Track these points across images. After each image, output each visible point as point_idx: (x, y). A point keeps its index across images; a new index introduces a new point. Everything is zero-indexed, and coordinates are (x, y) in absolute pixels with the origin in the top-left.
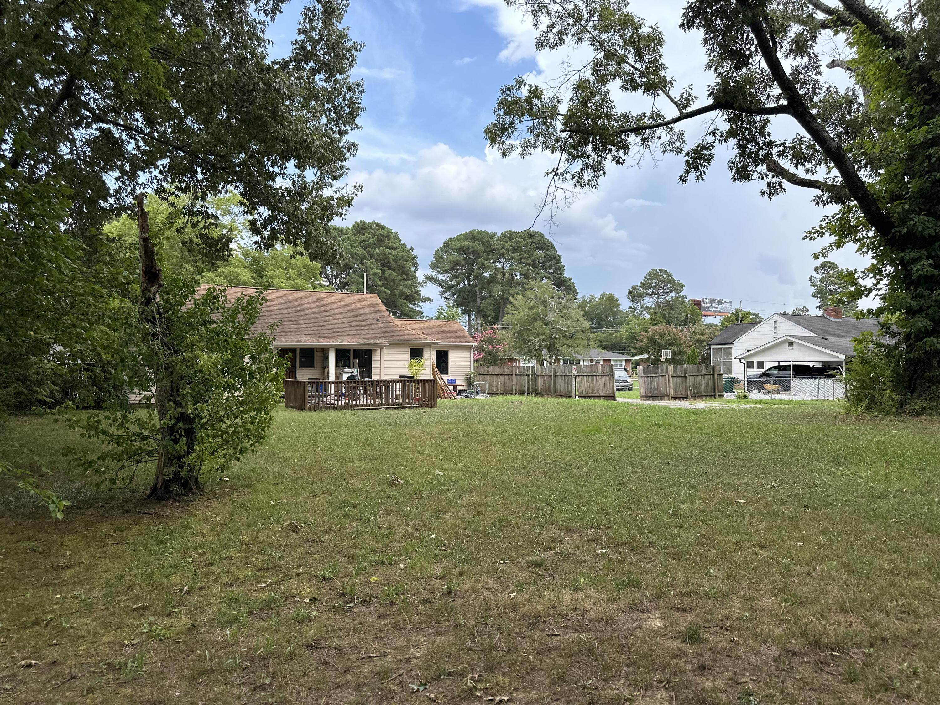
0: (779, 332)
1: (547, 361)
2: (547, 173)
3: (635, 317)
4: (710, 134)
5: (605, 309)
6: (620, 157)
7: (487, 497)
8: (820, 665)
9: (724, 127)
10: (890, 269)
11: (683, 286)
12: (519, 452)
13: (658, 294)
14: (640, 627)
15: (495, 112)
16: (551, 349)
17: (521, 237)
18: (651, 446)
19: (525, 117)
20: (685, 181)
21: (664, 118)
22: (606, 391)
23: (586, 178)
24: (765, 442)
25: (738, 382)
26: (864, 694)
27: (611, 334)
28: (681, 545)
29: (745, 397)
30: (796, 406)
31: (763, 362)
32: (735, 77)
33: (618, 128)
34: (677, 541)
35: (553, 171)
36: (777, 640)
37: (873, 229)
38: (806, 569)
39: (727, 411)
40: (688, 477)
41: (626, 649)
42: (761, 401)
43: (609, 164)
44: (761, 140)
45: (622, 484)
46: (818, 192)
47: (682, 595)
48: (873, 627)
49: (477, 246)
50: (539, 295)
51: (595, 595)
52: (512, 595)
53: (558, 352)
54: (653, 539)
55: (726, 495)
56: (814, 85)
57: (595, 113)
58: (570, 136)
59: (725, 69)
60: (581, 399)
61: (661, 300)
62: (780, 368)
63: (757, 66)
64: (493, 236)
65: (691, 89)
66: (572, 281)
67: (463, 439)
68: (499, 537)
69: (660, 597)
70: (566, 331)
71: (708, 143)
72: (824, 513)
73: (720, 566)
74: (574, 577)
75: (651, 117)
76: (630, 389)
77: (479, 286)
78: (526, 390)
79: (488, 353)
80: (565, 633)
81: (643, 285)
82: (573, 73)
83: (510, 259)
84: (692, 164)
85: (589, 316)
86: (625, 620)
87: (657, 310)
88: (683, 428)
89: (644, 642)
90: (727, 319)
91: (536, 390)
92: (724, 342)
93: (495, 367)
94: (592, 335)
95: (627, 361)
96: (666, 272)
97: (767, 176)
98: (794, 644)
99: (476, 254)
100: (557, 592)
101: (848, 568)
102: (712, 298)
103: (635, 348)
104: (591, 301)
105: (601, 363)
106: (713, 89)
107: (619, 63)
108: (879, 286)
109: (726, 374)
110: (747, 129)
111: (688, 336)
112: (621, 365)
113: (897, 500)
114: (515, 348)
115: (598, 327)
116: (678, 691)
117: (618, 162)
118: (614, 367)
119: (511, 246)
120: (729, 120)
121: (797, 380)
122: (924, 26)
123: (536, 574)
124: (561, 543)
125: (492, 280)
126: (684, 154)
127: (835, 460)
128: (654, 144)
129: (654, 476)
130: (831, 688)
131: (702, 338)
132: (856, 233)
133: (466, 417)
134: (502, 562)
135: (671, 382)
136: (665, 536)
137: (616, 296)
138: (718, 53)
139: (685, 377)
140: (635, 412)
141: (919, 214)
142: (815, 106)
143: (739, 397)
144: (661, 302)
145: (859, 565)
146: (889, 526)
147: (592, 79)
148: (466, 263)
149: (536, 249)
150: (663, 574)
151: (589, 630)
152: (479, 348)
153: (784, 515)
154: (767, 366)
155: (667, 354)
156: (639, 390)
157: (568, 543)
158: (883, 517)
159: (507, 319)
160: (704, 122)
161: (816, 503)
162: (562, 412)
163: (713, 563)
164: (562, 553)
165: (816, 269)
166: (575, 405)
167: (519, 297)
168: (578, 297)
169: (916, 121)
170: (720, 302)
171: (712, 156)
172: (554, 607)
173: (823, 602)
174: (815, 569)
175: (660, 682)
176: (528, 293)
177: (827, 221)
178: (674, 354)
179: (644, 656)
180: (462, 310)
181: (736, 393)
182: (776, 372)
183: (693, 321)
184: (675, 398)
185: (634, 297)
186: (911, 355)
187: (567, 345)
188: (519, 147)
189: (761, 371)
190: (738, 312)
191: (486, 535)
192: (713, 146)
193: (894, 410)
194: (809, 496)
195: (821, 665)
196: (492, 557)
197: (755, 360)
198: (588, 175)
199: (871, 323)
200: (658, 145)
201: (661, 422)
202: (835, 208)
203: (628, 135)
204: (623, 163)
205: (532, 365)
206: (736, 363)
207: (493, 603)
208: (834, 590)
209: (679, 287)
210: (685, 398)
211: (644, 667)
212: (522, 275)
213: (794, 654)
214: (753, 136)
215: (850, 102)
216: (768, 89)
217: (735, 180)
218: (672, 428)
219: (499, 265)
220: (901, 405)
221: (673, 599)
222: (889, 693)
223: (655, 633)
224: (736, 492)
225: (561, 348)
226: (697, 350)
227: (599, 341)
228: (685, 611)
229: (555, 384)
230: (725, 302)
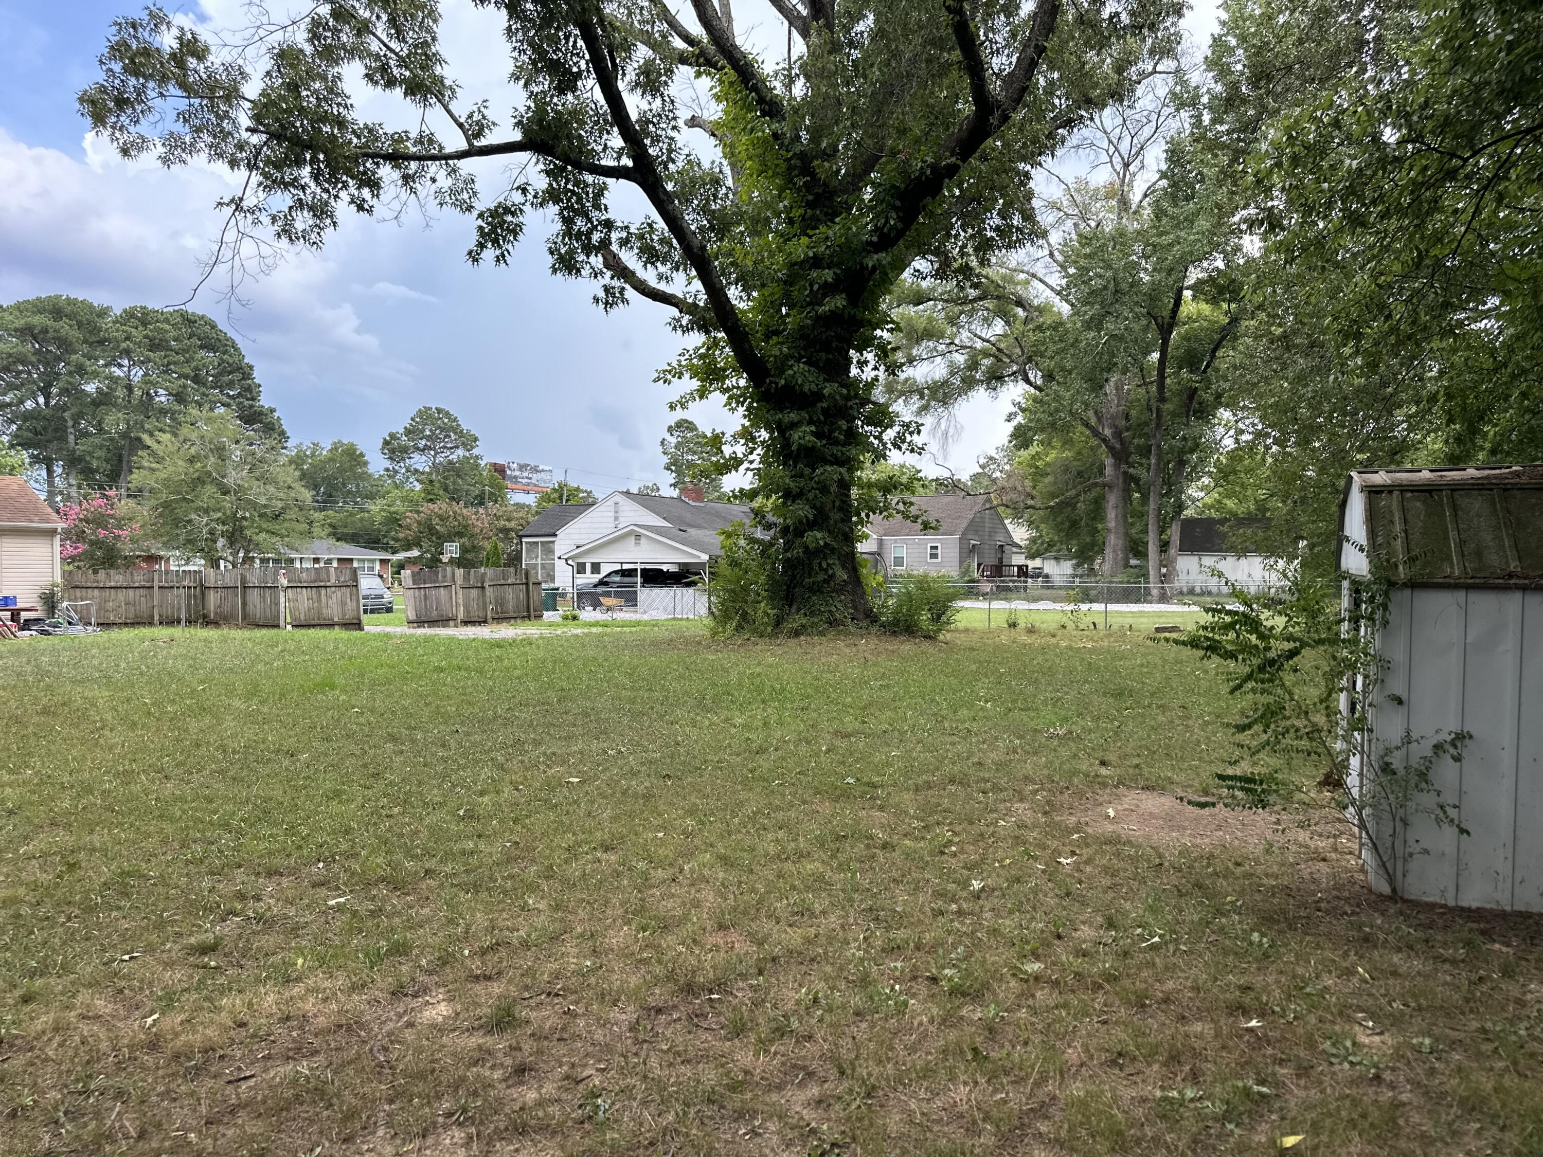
0: (621, 519)
1: (225, 559)
2: (220, 204)
3: (397, 487)
4: (517, 189)
5: (341, 470)
6: (364, 200)
7: (92, 832)
8: (695, 1018)
9: (541, 183)
10: (764, 435)
11: (476, 439)
12: (166, 736)
13: (434, 449)
14: (410, 1025)
15: (101, 62)
16: (235, 537)
17: (167, 321)
18: (427, 705)
19: (171, 87)
20: (477, 260)
21: (441, 148)
22: (344, 615)
23: (299, 225)
24: (605, 685)
25: (563, 595)
26: (755, 1050)
27: (352, 515)
28: (480, 867)
29: (575, 618)
30: (646, 629)
31: (599, 564)
32: (556, 104)
33: (360, 148)
34: (474, 861)
35: (232, 201)
36: (634, 995)
37: (745, 375)
38: (670, 872)
39: (548, 641)
40: (490, 750)
41: (387, 1071)
42: (598, 622)
43: (343, 208)
44: (595, 214)
45: (376, 776)
46: (675, 312)
47: (484, 952)
48: (760, 944)
49: (66, 328)
50: (208, 436)
51: (327, 984)
52: (149, 1021)
53: (249, 545)
54: (431, 864)
55: (550, 772)
56: (670, 145)
57: (316, 112)
58: (265, 143)
59: (541, 87)
60: (296, 630)
61: (439, 459)
62: (624, 573)
63: (589, 94)
64: (103, 313)
65: (485, 107)
66: (276, 415)
67: (36, 719)
68: (119, 908)
69: (445, 964)
70: (265, 506)
71: (514, 205)
72: (690, 784)
73: (543, 891)
74: (283, 958)
75: (419, 141)
76: (389, 610)
77: (74, 410)
78: (183, 616)
79: (96, 544)
80: (266, 1070)
81: (408, 432)
82: (272, 28)
83: (143, 362)
84: (488, 234)
85: (310, 479)
86: (383, 1019)
87: (434, 477)
88: (480, 671)
89: (419, 1050)
90: (546, 497)
91: (205, 616)
92: (543, 532)
93: (112, 572)
94: (317, 515)
95: (381, 560)
96: (447, 414)
97: (602, 273)
98: (658, 995)
99: (65, 344)
100: (249, 995)
101: (725, 861)
102: (522, 462)
103: (396, 540)
104: (313, 454)
105: (335, 564)
106: (522, 117)
107: (359, 34)
108: (751, 458)
109: (546, 582)
110: (573, 192)
111: (486, 522)
112: (372, 569)
113: (779, 753)
114: (156, 535)
115: (327, 501)
116: (482, 1122)
117: (360, 208)
118: (359, 572)
119: (146, 337)
120: (548, 173)
121: (647, 590)
122: (806, 94)
123: (204, 967)
124: (258, 898)
125: (103, 400)
126: (475, 213)
127: (701, 705)
128: (424, 188)
129: (434, 755)
130: (711, 1053)
131: (508, 525)
132: (724, 378)
133: (41, 674)
134: (126, 957)
135: (460, 595)
136: (454, 854)
137: (361, 448)
138: (530, 58)
139: (483, 588)
140: (398, 648)
141: (799, 361)
142: (670, 178)
143: (565, 618)
144: (440, 463)
145: (739, 854)
146: (773, 792)
147: (308, 49)
148: (39, 361)
149: (202, 347)
150: (451, 921)
151: (316, 1052)
152: (74, 535)
153: (637, 793)
154: (605, 570)
155: (452, 550)
156: (405, 611)
157: (272, 897)
158: (764, 780)
159: (137, 478)
160: (507, 169)
161: (679, 770)
162: (258, 656)
163: (532, 888)
164: (259, 918)
165: (670, 429)
166: (286, 641)
167: (166, 437)
168: (288, 445)
169: (796, 228)
170: (535, 470)
171: (520, 226)
172: (242, 1025)
173: (695, 919)
174: (681, 871)
175: (449, 1115)
176: (185, 431)
177: (687, 356)
178: (464, 550)
179: (421, 1076)
180: (32, 456)
181: (561, 612)
182: (617, 579)
183: (494, 498)
184: (466, 623)
185: (393, 451)
186: (789, 555)
187: (268, 532)
188: (159, 145)
189: (596, 578)
190: (562, 486)
191: (91, 909)
192: (521, 210)
193: (769, 629)
194: (668, 760)
195: (696, 1020)
196: (104, 951)
197: (588, 561)
198: (303, 220)
199: (740, 510)
200: (432, 192)
201: (444, 663)
202: (697, 339)
203: (377, 164)
204: (370, 211)
205: (196, 568)
206: (560, 565)
207: (104, 1046)
208: (708, 896)
209: (468, 441)
210: (483, 622)
211: (419, 1097)
212: (170, 394)
213: (659, 1011)
214: (583, 206)
215: (717, 182)
216: (605, 136)
217: (555, 271)
218: (463, 673)
219: (117, 372)
220: (778, 622)
221: (468, 962)
222: (786, 1039)
223: (438, 1029)
224: (566, 766)
225: (255, 537)
226: (501, 545)
227: (330, 525)
228: (488, 978)
229: (244, 604)
230: (543, 471)
